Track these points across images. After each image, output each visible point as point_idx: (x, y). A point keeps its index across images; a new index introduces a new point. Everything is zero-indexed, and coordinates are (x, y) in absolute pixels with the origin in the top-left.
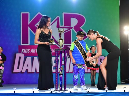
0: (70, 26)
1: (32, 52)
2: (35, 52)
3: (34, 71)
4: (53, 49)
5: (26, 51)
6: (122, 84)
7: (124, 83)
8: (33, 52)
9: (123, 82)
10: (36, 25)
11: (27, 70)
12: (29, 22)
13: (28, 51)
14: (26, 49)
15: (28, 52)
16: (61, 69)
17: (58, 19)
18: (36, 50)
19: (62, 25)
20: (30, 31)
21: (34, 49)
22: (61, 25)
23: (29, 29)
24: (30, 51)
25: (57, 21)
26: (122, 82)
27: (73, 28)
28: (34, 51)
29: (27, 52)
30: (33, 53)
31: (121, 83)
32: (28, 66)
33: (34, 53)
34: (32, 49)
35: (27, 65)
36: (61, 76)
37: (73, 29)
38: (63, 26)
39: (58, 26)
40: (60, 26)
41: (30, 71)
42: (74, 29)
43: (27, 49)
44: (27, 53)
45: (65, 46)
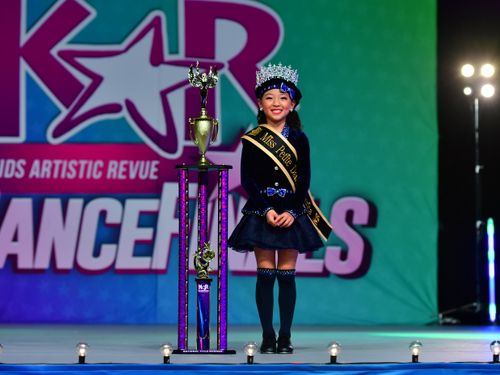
0: (213, 57)
1: (37, 175)
2: (48, 176)
3: (43, 262)
4: (132, 163)
5: (9, 172)
6: (446, 327)
7: (454, 321)
8: (43, 176)
9: (448, 320)
10: (54, 52)
11: (12, 259)
12: (25, 38)
13: (17, 170)
14: (9, 161)
15: (20, 175)
16: (201, 255)
17: (156, 22)
18: (54, 166)
19: (177, 52)
20: (28, 76)
21: (45, 162)
22: (171, 53)
23: (24, 68)
24: (27, 168)
25: (150, 35)
26: (444, 317)
27: (227, 66)
28: (44, 169)
29: (11, 175)
30: (40, 180)
31: (441, 322)
32: (15, 239)
33: (45, 179)
34: (36, 163)
35: (11, 236)
36: (206, 286)
37: (225, 71)
38: (181, 56)
39: (156, 58)
40: (168, 57)
41: (24, 263)
42: (231, 69)
43: (12, 162)
44: (14, 178)
45: (186, 148)
